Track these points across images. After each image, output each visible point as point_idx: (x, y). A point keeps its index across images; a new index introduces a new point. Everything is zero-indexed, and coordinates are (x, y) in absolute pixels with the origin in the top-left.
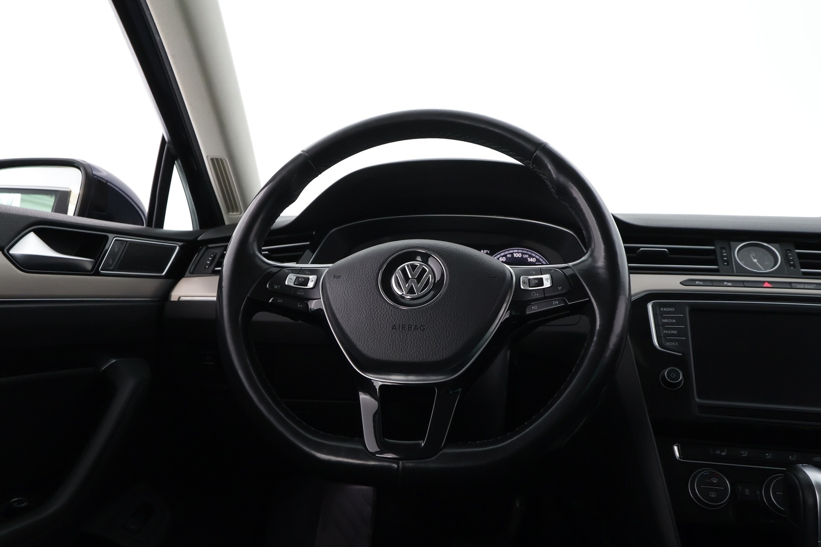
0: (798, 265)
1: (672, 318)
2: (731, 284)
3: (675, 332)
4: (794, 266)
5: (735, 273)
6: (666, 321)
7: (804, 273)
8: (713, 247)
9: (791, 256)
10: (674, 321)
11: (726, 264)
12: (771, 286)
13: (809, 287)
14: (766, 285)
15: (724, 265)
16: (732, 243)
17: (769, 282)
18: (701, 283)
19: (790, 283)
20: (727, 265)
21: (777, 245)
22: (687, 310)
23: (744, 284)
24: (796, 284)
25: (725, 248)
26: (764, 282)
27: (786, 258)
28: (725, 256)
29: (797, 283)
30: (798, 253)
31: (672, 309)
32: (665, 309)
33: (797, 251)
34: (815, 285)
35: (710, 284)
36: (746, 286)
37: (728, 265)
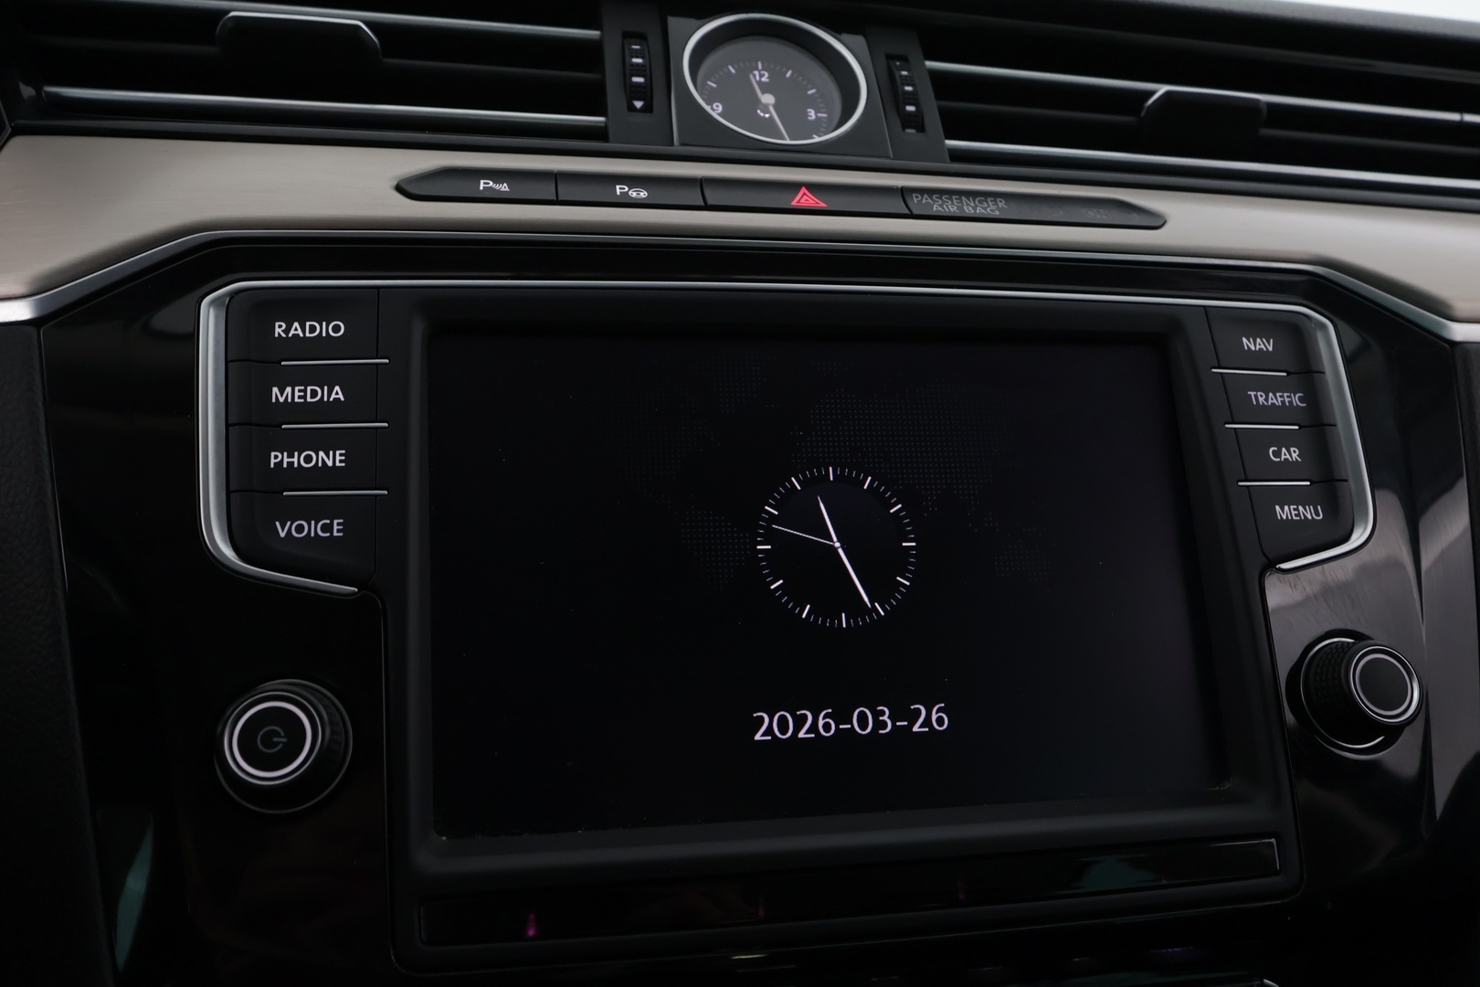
0: (933, 120)
1: (325, 378)
2: (644, 194)
3: (336, 459)
4: (917, 122)
5: (677, 148)
6: (292, 394)
7: (957, 156)
8: (593, 34)
9: (908, 81)
10: (337, 393)
11: (639, 104)
12: (822, 205)
13: (980, 211)
14: (804, 199)
15: (632, 108)
16: (674, 23)
17: (814, 188)
18: (504, 187)
19: (904, 193)
20: (642, 110)
21: (859, 40)
22: (418, 329)
23: (703, 194)
24: (926, 199)
25: (641, 37)
26: (795, 187)
27: (889, 92)
28: (638, 70)
29: (930, 192)
30: (934, 74)
31: (333, 329)
32: (296, 329)
33: (930, 64)
34: (1002, 204)
35: (548, 191)
36: (710, 202)
37: (648, 108)
